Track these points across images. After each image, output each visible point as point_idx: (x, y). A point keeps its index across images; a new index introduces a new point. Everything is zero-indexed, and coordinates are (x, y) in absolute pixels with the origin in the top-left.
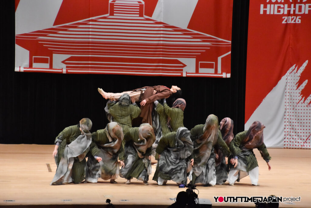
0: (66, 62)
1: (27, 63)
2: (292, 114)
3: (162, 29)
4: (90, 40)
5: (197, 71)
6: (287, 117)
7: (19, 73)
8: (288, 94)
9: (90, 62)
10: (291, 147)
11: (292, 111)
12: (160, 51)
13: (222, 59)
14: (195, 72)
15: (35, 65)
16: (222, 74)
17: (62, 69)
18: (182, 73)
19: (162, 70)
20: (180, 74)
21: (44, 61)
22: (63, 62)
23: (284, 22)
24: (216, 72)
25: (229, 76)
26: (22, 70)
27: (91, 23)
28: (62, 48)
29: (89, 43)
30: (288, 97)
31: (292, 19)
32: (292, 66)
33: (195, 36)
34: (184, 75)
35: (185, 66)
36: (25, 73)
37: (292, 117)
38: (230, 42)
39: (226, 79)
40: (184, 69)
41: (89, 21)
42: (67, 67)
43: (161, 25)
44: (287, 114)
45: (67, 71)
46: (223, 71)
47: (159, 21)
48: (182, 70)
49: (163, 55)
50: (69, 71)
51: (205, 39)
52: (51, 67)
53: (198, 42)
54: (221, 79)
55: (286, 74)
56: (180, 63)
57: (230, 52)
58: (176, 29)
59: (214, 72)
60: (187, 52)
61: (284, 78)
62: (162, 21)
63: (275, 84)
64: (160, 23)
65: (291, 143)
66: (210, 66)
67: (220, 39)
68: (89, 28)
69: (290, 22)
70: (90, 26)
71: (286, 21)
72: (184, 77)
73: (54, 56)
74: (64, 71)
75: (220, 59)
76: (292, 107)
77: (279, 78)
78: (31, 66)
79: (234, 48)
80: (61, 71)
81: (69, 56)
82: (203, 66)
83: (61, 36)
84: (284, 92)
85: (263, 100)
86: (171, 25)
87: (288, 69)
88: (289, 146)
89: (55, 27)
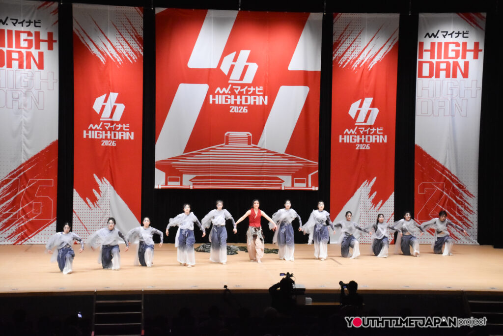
0: (193, 180)
1: (163, 182)
2: (365, 218)
3: (265, 154)
4: (211, 163)
5: (293, 186)
6: (362, 220)
7: (158, 190)
8: (362, 202)
9: (211, 180)
10: (366, 242)
11: (365, 215)
12: (264, 171)
13: (312, 176)
14: (291, 186)
15: (169, 183)
16: (312, 187)
17: (190, 186)
18: (281, 187)
19: (266, 185)
20: (279, 188)
21: (177, 180)
22: (191, 180)
23: (357, 148)
24: (307, 186)
25: (317, 189)
26: (160, 187)
27: (211, 150)
28: (190, 170)
29: (210, 166)
30: (362, 205)
31: (363, 147)
32: (364, 181)
33: (291, 159)
34: (283, 189)
35: (283, 181)
36: (162, 190)
37: (366, 220)
38: (317, 163)
39: (315, 191)
40: (283, 184)
41: (210, 149)
42: (193, 184)
43: (265, 151)
44: (362, 218)
45: (193, 188)
46: (312, 185)
47: (263, 148)
48: (281, 185)
49: (267, 174)
50: (195, 187)
51: (298, 161)
52: (181, 184)
53: (294, 164)
54: (311, 191)
55: (361, 187)
56: (279, 179)
57: (317, 171)
58: (276, 154)
59: (305, 186)
60: (286, 171)
61: (359, 190)
62: (265, 148)
63: (352, 195)
64: (264, 150)
65: (365, 240)
66: (303, 182)
67: (310, 161)
68: (210, 154)
69: (362, 148)
70: (211, 153)
71: (359, 148)
72: (283, 190)
73: (184, 176)
74: (191, 187)
75: (310, 176)
76: (365, 213)
77: (355, 190)
78: (166, 184)
79: (320, 168)
80: (189, 187)
81: (195, 176)
82: (297, 181)
83: (190, 161)
84: (359, 201)
85: (344, 207)
86: (272, 151)
87: (362, 184)
88: (364, 242)
89: (184, 154)
